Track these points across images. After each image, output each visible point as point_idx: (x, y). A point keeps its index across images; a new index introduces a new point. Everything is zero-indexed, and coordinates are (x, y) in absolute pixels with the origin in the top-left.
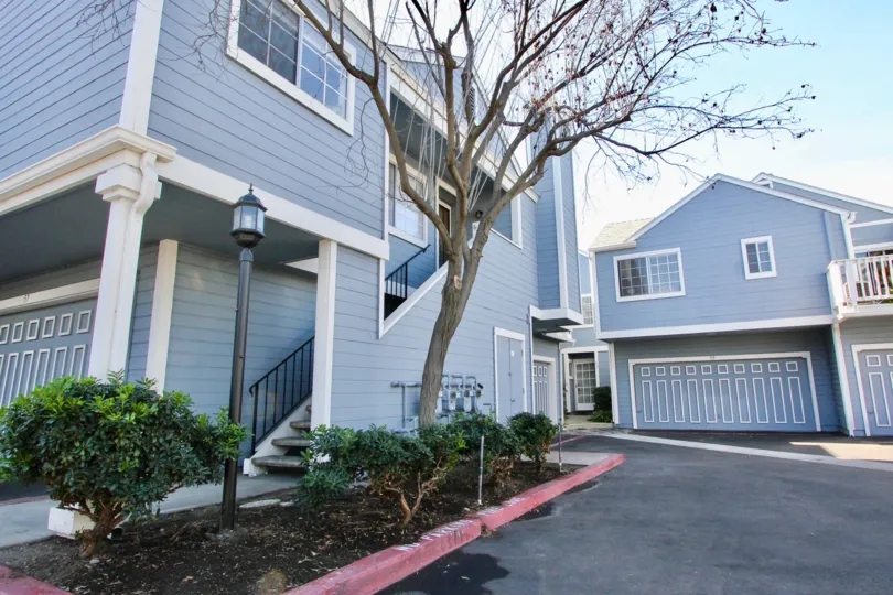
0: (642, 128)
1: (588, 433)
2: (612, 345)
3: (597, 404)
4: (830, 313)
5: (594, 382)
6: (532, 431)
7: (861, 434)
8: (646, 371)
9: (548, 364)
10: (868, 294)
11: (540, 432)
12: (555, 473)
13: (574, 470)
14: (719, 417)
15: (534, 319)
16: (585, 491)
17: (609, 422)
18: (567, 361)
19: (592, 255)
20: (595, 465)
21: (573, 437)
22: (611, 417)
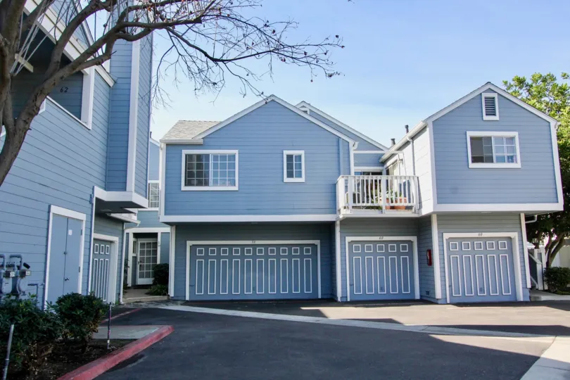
0: (213, 36)
1: (144, 305)
2: (174, 227)
3: (156, 279)
4: (335, 213)
5: (155, 259)
6: (79, 312)
7: (344, 300)
8: (201, 252)
9: (111, 242)
10: (359, 202)
11: (87, 313)
12: (102, 350)
13: (123, 345)
14: (254, 289)
15: (98, 200)
16: (130, 366)
17: (165, 295)
18: (132, 239)
19: (163, 146)
20: (144, 339)
21: (129, 309)
22: (167, 290)
